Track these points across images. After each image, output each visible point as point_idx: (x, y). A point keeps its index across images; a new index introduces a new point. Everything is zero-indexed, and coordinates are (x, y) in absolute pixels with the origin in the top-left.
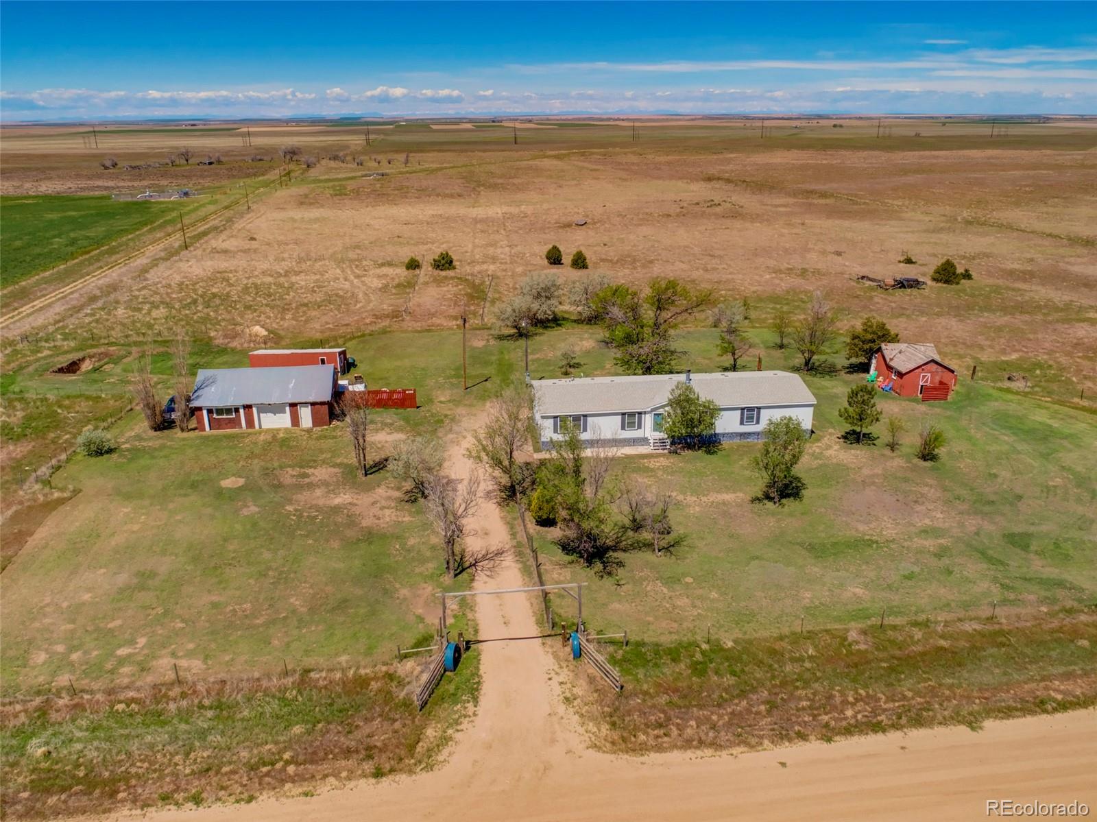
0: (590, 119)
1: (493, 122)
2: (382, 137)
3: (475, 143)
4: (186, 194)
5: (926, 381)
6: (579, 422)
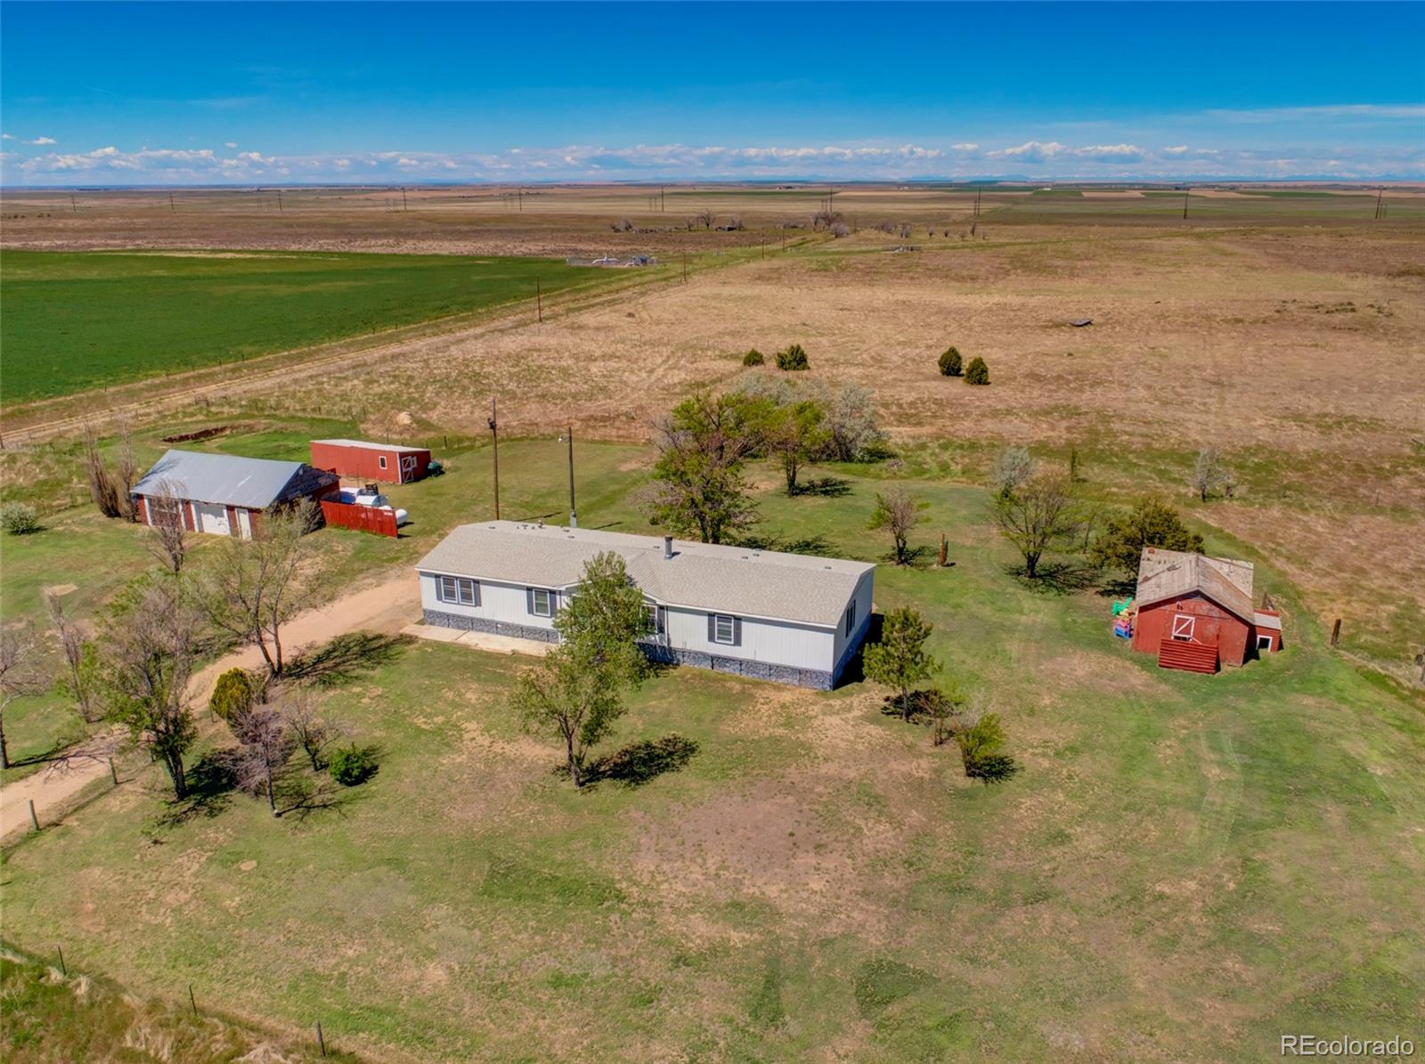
0: (1335, 187)
1: (1177, 189)
2: (1009, 205)
3: (1144, 216)
4: (644, 261)
5: (1187, 630)
6: (469, 589)
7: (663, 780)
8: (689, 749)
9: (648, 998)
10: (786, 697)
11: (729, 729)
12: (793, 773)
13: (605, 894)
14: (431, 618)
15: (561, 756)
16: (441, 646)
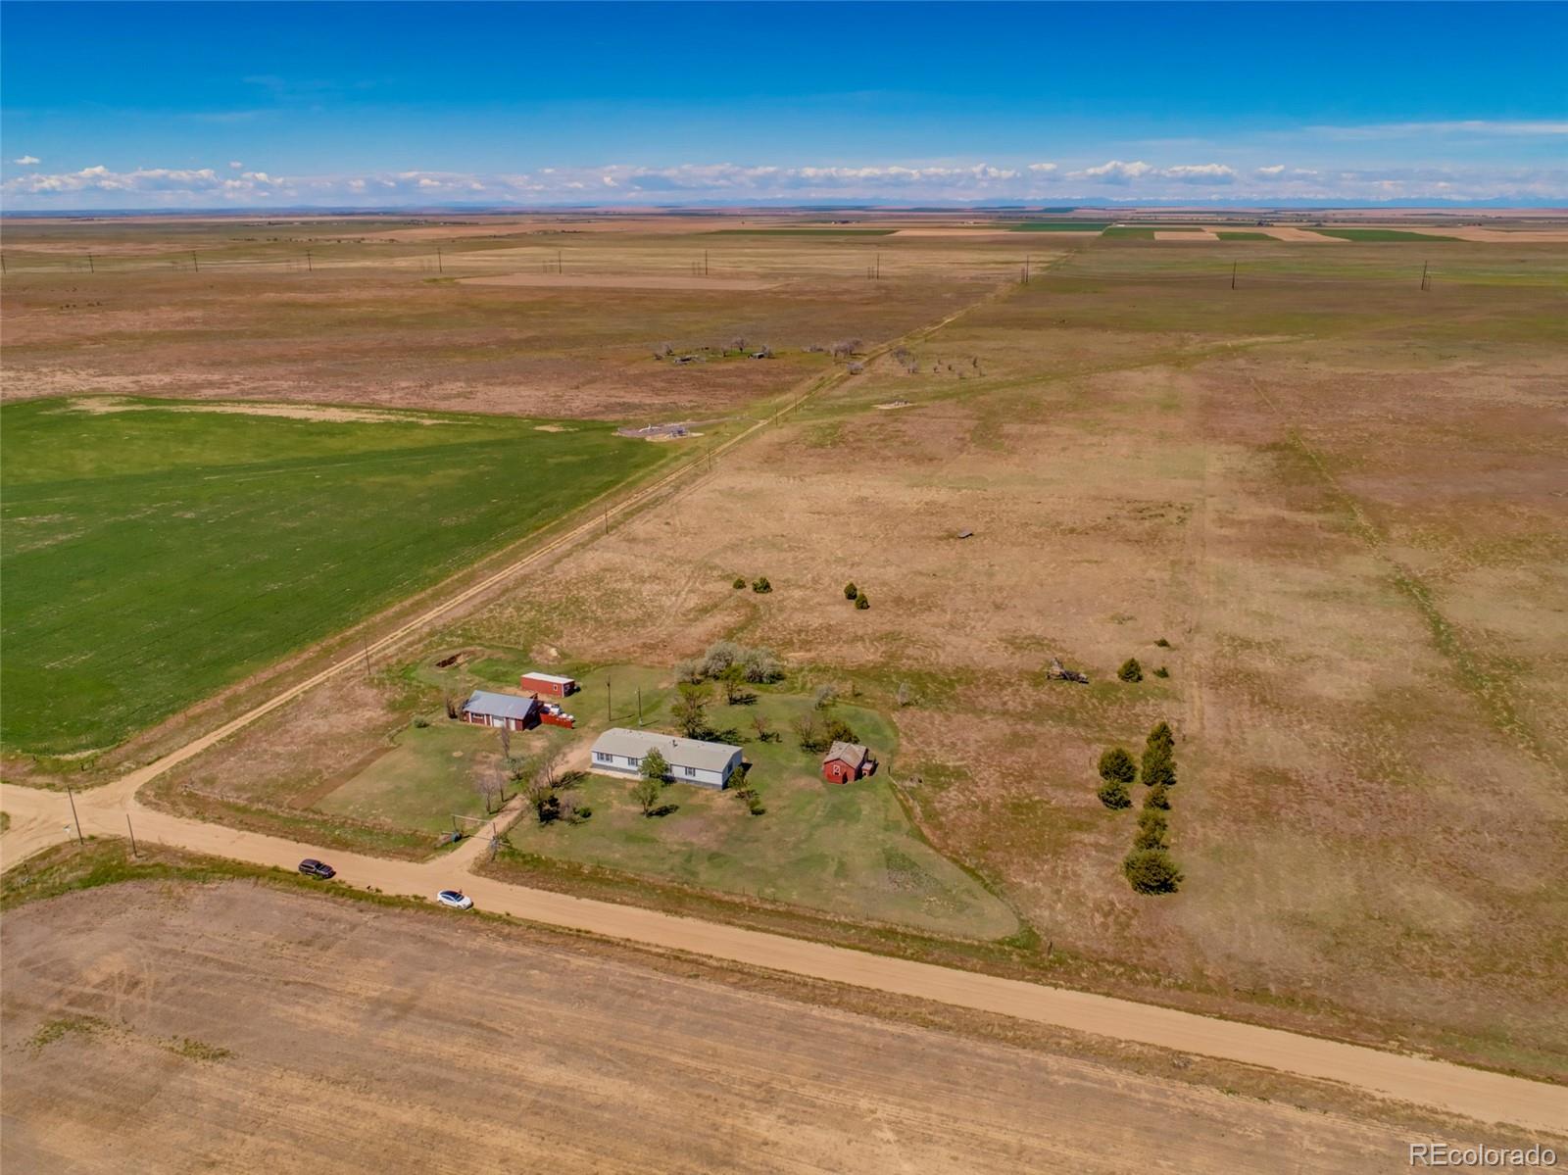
5: (836, 771)
6: (609, 757)
7: (670, 815)
8: (677, 808)
9: (663, 859)
10: (708, 792)
11: (690, 802)
12: (705, 814)
13: (654, 841)
14: (594, 766)
15: (642, 810)
16: (600, 776)
